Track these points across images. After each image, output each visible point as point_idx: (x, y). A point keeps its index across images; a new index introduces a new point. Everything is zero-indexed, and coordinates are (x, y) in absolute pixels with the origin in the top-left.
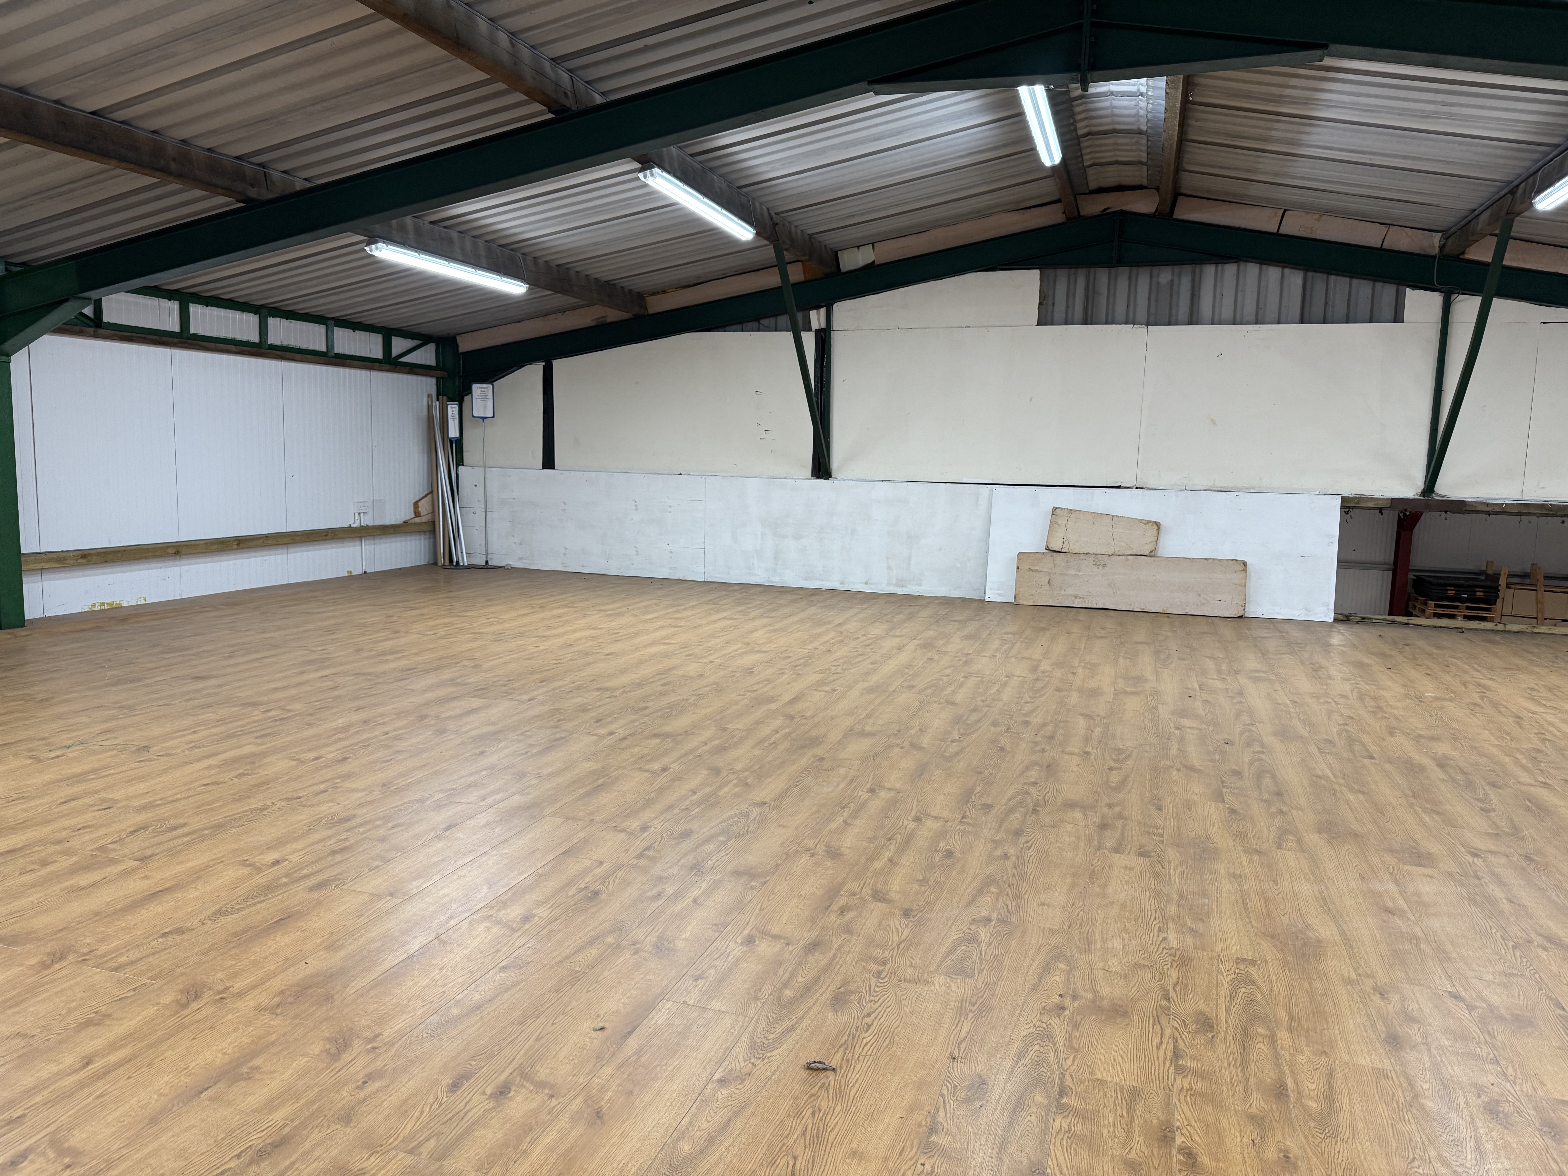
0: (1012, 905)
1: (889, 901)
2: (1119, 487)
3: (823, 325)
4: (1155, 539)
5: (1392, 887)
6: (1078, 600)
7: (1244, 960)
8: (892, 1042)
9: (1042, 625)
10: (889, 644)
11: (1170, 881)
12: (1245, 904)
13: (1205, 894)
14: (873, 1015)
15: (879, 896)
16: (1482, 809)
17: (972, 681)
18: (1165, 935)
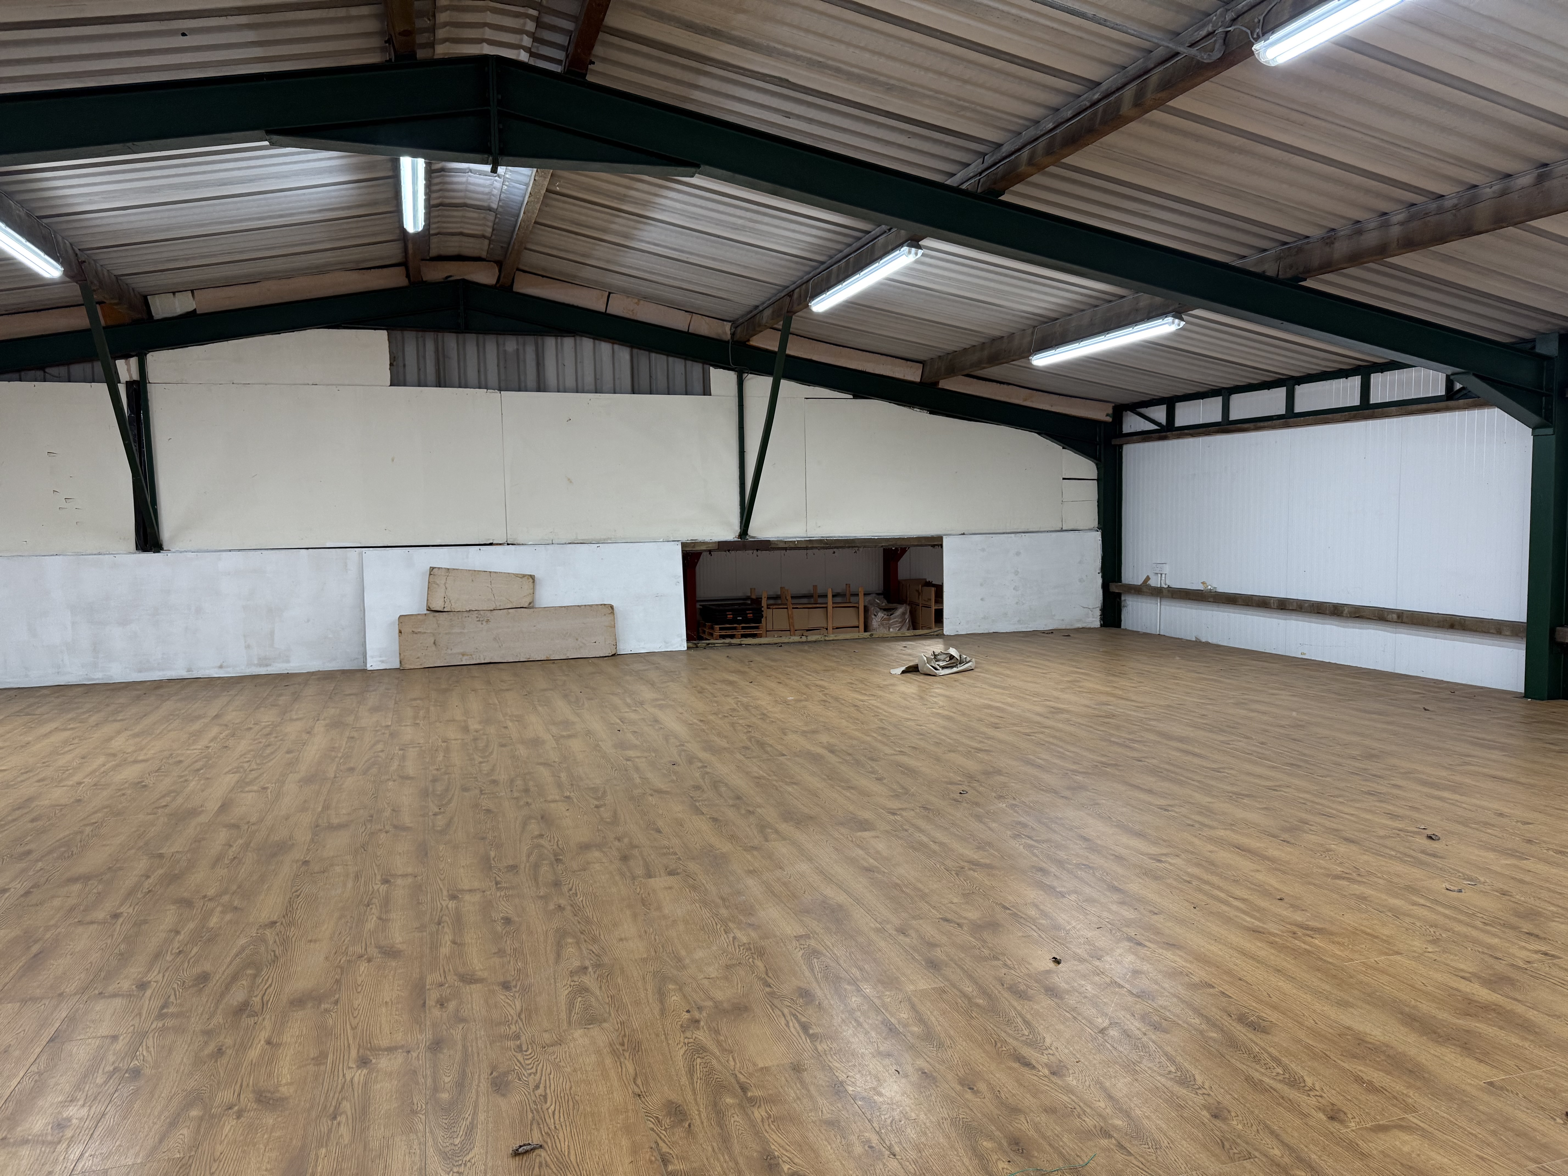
0: (595, 948)
1: (480, 981)
2: (491, 544)
3: (135, 376)
4: (531, 591)
5: (861, 852)
6: (465, 657)
7: (801, 936)
8: (576, 1103)
9: (443, 687)
10: (292, 730)
11: (706, 889)
12: (772, 892)
13: (739, 893)
14: (542, 1086)
15: (469, 979)
16: (877, 779)
17: (412, 753)
18: (732, 935)
